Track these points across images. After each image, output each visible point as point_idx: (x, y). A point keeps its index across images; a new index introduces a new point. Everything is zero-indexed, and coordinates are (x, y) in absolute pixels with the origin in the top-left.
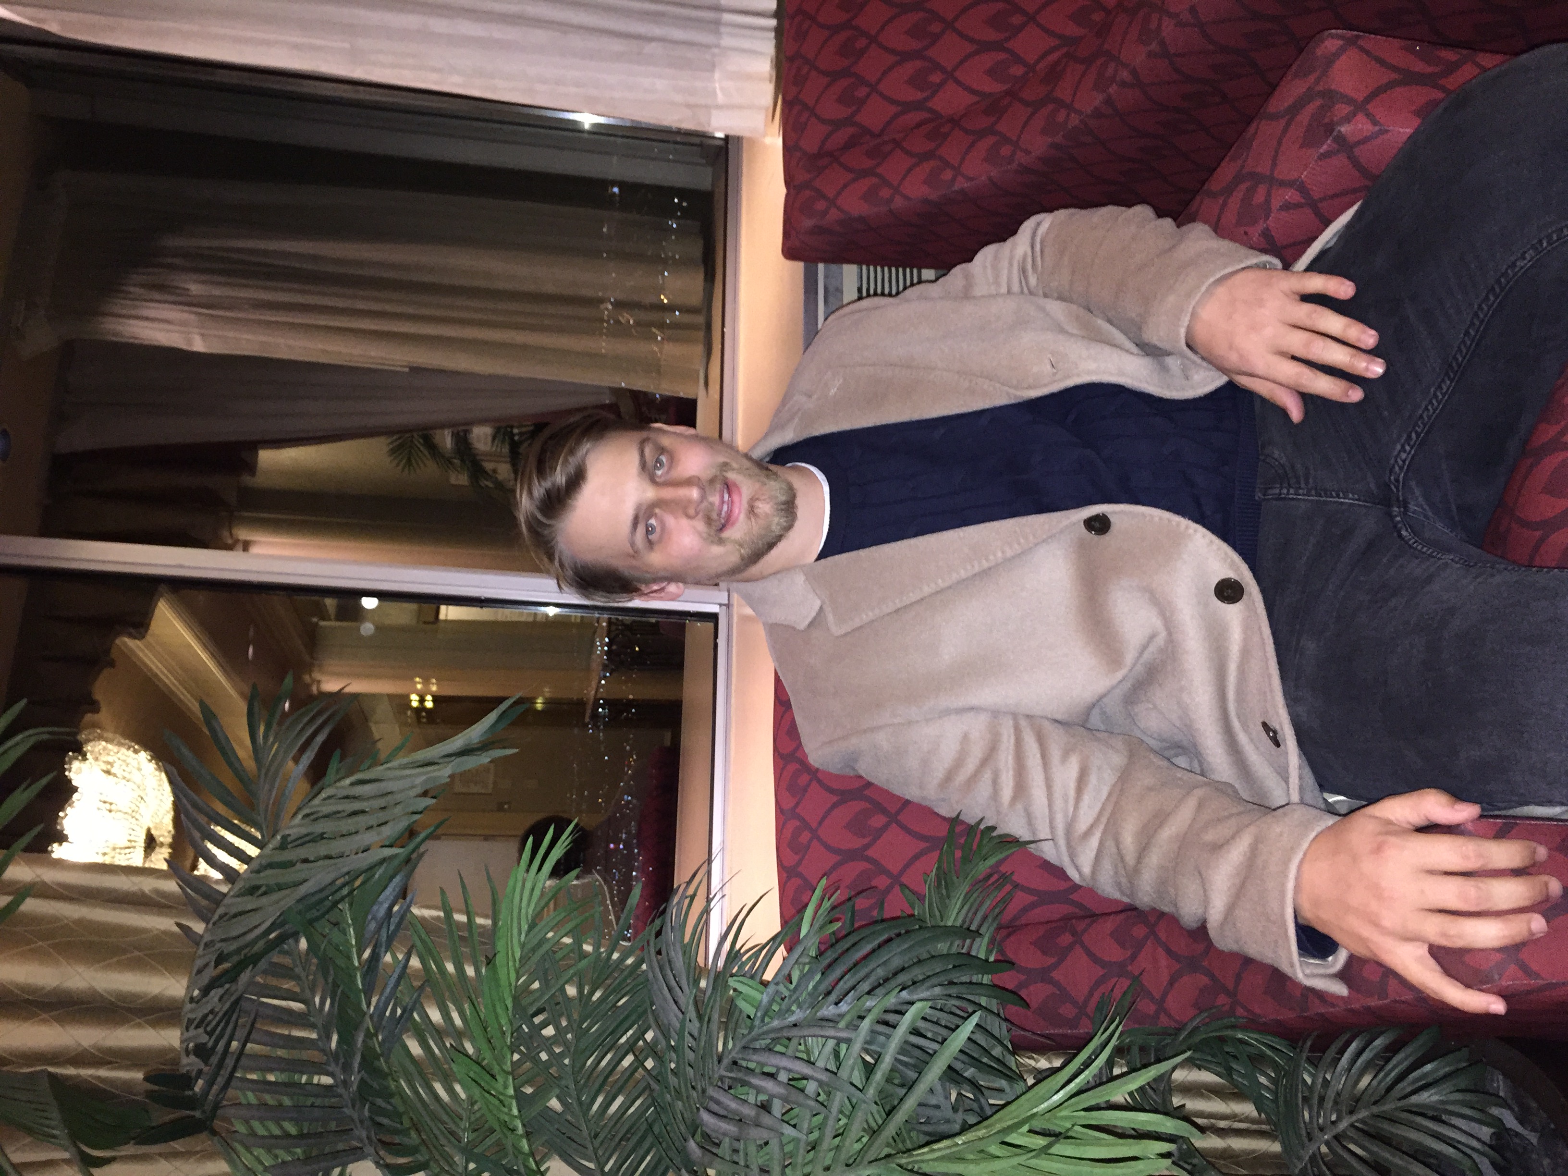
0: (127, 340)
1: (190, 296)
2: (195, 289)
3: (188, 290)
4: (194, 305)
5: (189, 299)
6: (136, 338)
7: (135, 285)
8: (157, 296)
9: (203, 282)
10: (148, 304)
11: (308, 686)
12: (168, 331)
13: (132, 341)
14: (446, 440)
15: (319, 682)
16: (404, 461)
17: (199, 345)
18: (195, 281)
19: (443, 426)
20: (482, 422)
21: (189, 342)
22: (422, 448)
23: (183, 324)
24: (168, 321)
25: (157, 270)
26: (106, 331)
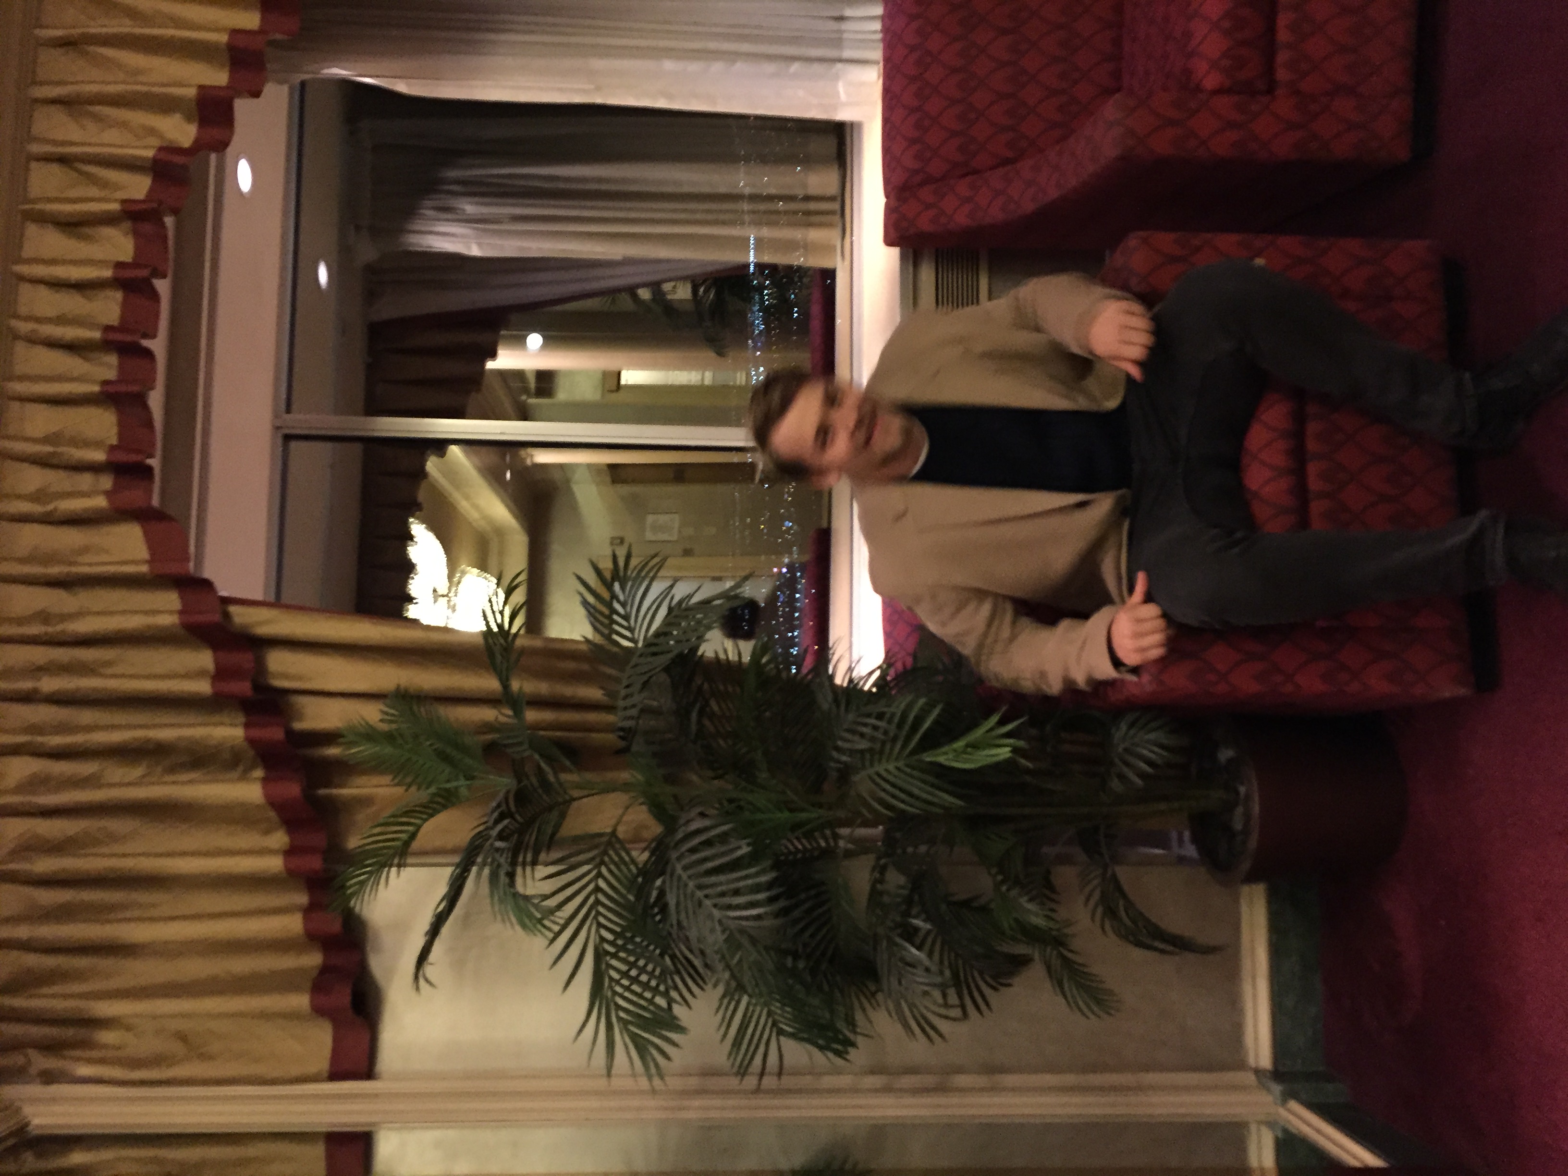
0: (425, 249)
1: (465, 215)
2: (470, 208)
3: (464, 210)
4: (470, 222)
5: (465, 217)
6: (431, 247)
7: (427, 208)
8: (443, 215)
9: (474, 203)
10: (439, 222)
11: (525, 459)
12: (452, 242)
13: (428, 250)
15: (532, 456)
17: (475, 251)
18: (470, 203)
21: (469, 248)
23: (463, 236)
24: (453, 235)
25: (442, 196)
26: (411, 244)
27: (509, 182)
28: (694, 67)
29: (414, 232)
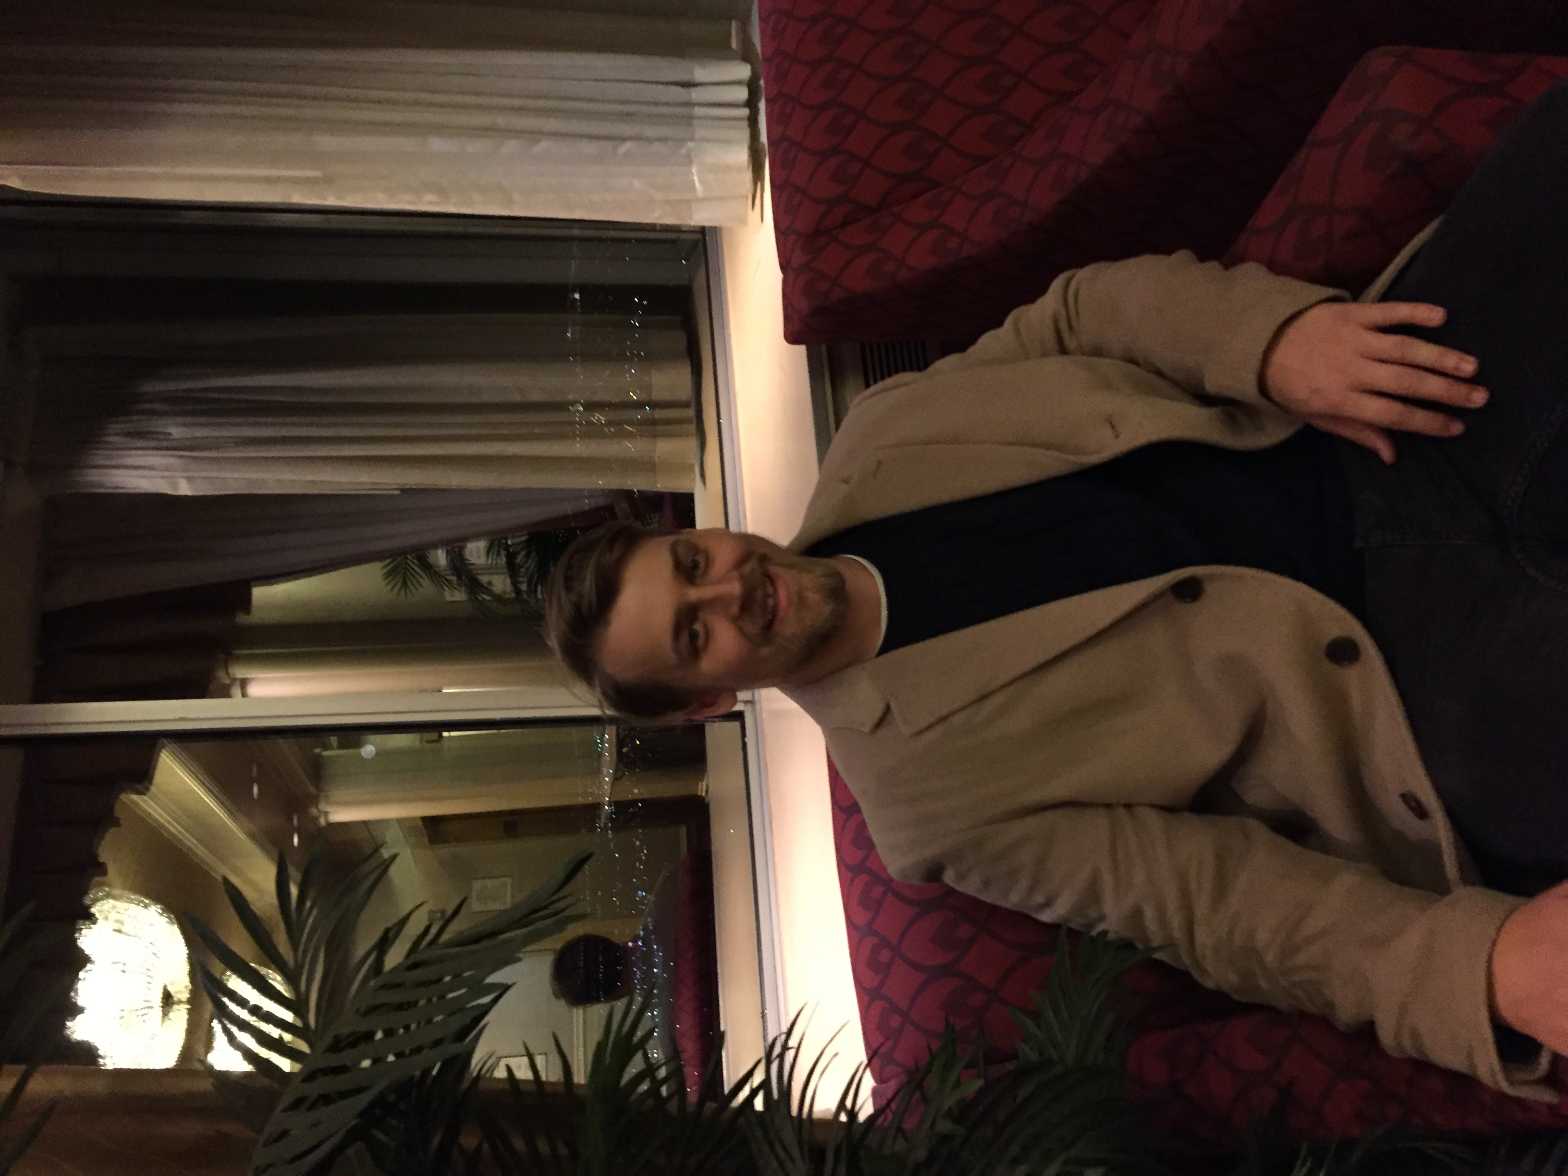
0: (110, 491)
1: (172, 440)
2: (177, 431)
3: (170, 434)
4: (175, 449)
5: (172, 443)
7: (115, 434)
8: (140, 443)
9: (184, 425)
10: (128, 452)
12: (152, 477)
13: (116, 491)
14: (440, 557)
15: (326, 813)
16: (400, 584)
17: (184, 489)
18: (176, 425)
19: (435, 546)
20: (476, 537)
21: (175, 485)
22: (416, 568)
23: (167, 468)
24: (152, 468)
25: (136, 417)
26: (92, 484)
27: (234, 396)
28: (475, 147)
29: (94, 467)
